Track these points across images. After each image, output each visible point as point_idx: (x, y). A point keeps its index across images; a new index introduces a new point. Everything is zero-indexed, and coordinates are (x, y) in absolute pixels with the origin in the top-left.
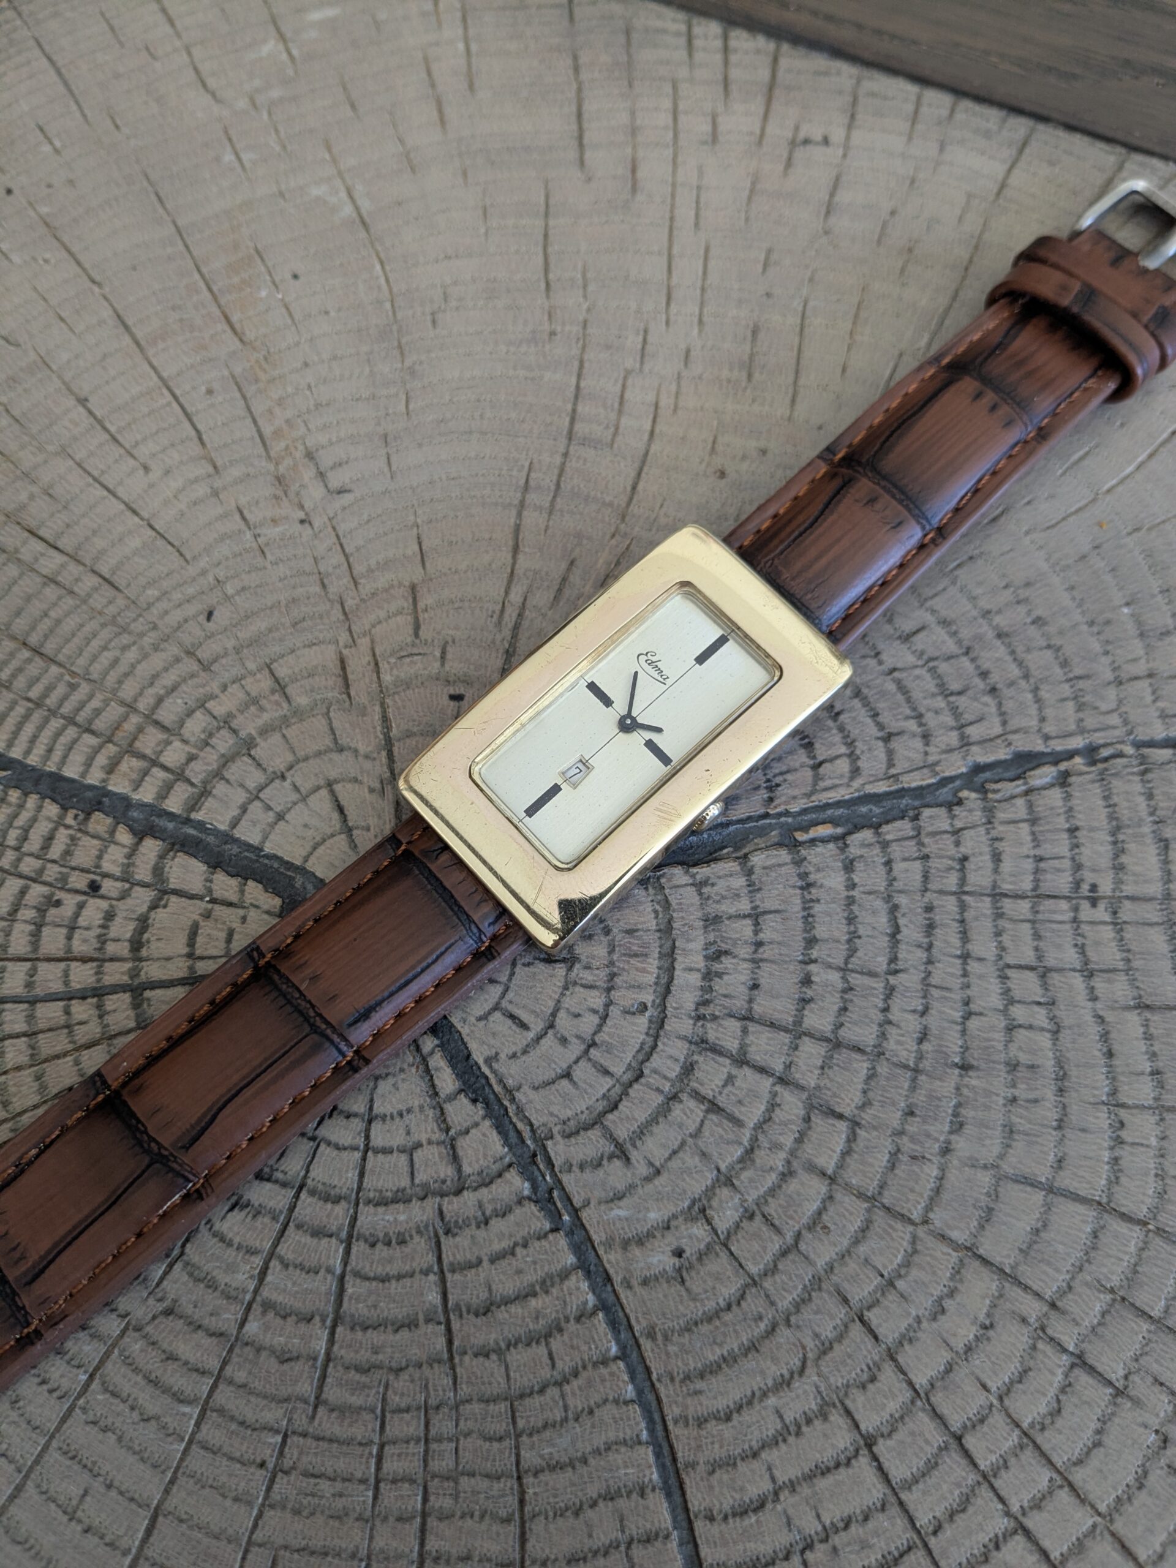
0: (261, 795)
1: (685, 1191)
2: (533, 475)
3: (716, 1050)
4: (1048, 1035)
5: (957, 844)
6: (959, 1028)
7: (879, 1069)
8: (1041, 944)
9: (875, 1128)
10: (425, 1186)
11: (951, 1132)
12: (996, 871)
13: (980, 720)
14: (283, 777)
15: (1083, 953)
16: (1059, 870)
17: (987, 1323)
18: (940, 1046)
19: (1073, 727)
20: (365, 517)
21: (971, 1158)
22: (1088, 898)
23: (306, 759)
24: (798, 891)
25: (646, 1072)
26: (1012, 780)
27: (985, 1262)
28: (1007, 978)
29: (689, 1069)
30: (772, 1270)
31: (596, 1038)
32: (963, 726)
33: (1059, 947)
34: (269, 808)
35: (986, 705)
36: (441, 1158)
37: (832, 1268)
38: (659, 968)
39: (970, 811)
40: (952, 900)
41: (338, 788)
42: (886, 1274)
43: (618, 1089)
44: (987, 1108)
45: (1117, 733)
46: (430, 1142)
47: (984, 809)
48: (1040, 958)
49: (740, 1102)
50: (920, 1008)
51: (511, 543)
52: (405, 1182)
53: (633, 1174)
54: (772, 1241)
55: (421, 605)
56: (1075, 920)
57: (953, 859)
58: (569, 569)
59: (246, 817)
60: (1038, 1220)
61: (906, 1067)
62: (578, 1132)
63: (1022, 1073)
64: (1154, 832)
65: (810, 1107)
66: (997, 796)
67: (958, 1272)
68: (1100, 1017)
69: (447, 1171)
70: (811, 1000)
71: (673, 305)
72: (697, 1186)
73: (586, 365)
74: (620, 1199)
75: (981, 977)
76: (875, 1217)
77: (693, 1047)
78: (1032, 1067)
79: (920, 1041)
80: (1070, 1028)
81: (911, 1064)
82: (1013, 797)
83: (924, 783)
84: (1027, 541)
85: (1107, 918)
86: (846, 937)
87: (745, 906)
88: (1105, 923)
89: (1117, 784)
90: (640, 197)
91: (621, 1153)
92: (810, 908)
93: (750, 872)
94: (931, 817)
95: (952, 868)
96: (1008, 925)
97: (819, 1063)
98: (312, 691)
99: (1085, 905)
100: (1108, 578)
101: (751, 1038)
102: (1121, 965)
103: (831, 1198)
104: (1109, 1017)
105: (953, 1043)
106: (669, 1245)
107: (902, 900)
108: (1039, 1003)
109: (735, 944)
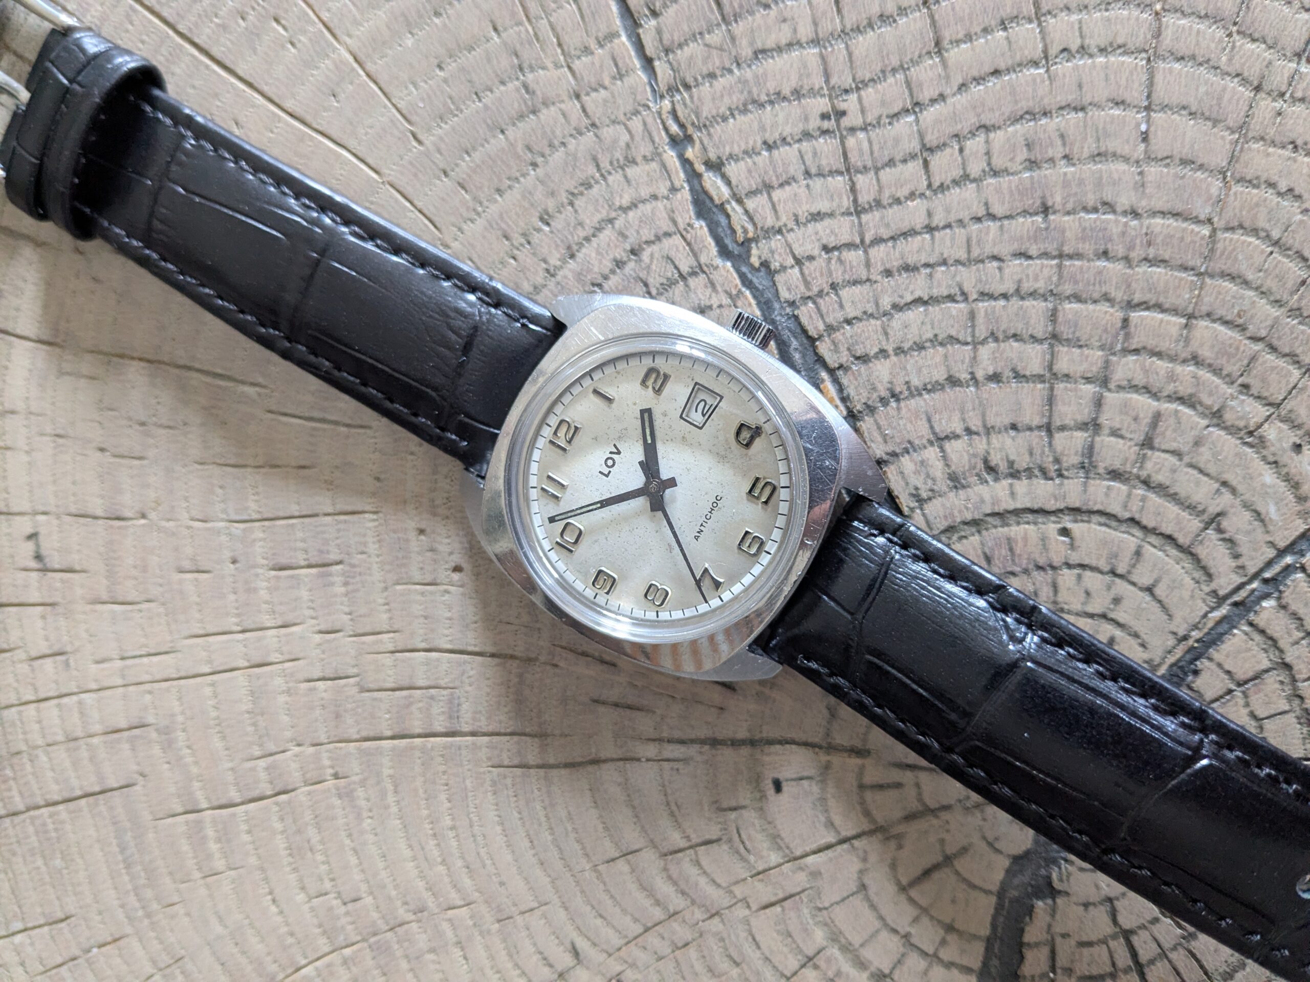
0: (931, 951)
1: (1236, 455)
2: (506, 763)
3: (1090, 451)
4: (992, 135)
5: (811, 258)
6: (1006, 222)
7: (1068, 292)
8: (898, 157)
9: (1129, 286)
10: (1289, 699)
11: (1114, 212)
12: (831, 215)
13: (669, 259)
14: (907, 936)
15: (896, 116)
16: (815, 154)
17: (1291, 146)
18: (1029, 239)
19: (654, 165)
20: (599, 921)
21: (1135, 189)
22: (838, 121)
23: (881, 918)
24: (902, 404)
25: (1127, 515)
26: (728, 216)
27: (1233, 159)
28: (942, 184)
29: (1115, 475)
30: (1293, 358)
31: (1106, 568)
32: (681, 275)
33: (897, 141)
34: (943, 942)
35: (652, 256)
36: (1259, 691)
37: (1277, 301)
38: (1018, 523)
39: (772, 252)
40: (873, 252)
41: (904, 881)
42: (1269, 249)
43: (1152, 539)
44: (1081, 182)
45: (649, 120)
46: (1247, 705)
47: (768, 238)
48: (913, 156)
49: (1136, 419)
50: (995, 264)
51: (590, 768)
52: (1291, 719)
53: (1232, 506)
54: (1265, 362)
55: (683, 844)
56: (864, 129)
57: (830, 259)
58: (604, 703)
59: (958, 960)
60: (1181, 115)
61: (1060, 266)
62: (1204, 568)
63: (1037, 155)
64: (749, 66)
65: (1126, 351)
66: (750, 228)
67: (1250, 182)
68: (960, 89)
69: (1272, 681)
70: (1014, 370)
71: (272, 659)
72: (1228, 443)
73: (364, 734)
74: (1258, 514)
75: (948, 211)
76: (1218, 270)
77: (1092, 475)
78: (1028, 145)
79: (1030, 257)
80: (979, 115)
81: (1054, 262)
82: (746, 212)
83: (753, 302)
84: (455, 245)
85: (853, 97)
86: (940, 349)
87: (932, 454)
88: (860, 100)
89: (707, 111)
90: (151, 719)
91: (1214, 521)
92: (917, 389)
93: (894, 455)
94: (789, 289)
95: (839, 259)
96: (886, 194)
97: (1076, 351)
98: (806, 930)
99: (846, 122)
100: (477, 156)
101: (1068, 421)
102: (900, 76)
103: (1208, 315)
104: (958, 80)
105: (1024, 224)
106: (1292, 458)
107: (886, 303)
108: (961, 150)
109: (975, 455)
